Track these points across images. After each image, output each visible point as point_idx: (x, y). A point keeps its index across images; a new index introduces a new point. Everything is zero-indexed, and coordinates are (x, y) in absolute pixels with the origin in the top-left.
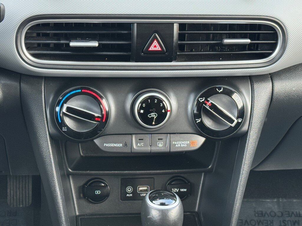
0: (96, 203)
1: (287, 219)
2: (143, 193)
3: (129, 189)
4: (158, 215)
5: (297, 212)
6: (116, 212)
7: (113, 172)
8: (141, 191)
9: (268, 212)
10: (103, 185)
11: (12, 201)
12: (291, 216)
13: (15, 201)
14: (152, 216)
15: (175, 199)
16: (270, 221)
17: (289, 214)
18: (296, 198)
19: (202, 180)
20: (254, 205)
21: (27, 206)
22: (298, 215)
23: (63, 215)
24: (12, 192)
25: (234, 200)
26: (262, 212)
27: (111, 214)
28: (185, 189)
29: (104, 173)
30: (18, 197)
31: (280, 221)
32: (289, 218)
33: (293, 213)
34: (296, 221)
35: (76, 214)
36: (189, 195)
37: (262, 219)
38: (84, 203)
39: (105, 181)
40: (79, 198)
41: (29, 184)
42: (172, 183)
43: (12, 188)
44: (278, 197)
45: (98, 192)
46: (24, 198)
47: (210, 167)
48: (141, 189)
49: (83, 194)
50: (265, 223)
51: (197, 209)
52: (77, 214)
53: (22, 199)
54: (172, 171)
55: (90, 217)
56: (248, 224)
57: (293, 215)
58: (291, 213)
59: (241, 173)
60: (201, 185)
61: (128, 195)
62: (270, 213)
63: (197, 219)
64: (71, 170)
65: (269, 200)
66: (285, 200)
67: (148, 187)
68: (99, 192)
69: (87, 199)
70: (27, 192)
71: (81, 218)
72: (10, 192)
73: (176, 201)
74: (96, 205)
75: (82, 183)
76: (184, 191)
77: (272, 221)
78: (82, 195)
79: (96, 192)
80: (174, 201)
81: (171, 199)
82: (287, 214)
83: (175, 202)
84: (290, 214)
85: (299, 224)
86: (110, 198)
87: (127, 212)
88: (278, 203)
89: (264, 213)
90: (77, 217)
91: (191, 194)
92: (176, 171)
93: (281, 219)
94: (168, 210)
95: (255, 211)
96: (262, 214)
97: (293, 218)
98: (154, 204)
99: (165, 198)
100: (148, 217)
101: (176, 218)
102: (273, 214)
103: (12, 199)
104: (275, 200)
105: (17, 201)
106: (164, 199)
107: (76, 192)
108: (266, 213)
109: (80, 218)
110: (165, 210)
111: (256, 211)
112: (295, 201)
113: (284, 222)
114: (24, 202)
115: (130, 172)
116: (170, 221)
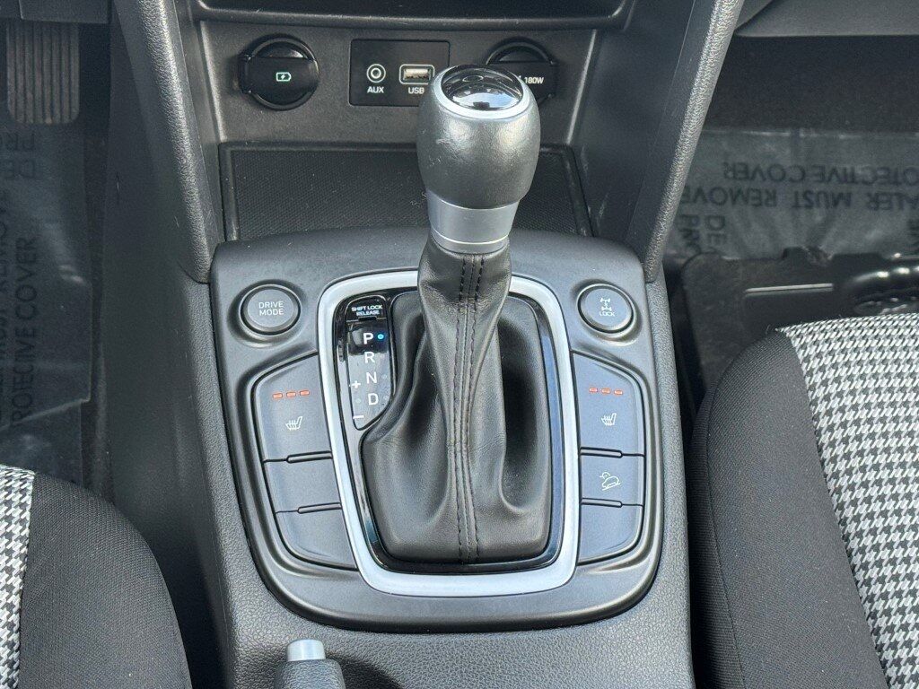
0: (276, 110)
1: (816, 189)
2: (415, 86)
3: (376, 73)
4: (467, 136)
5: (845, 169)
6: (336, 139)
7: (330, 16)
8: (411, 79)
9: (764, 168)
10: (299, 55)
11: (21, 106)
12: (830, 180)
13: (30, 106)
14: (452, 141)
15: (519, 93)
16: (767, 192)
17: (822, 175)
18: (846, 129)
19: (590, 54)
20: (725, 145)
21: (66, 120)
22: (849, 179)
23: (185, 133)
24: (20, 77)
25: (685, 108)
26: (746, 166)
27: (320, 144)
28: (538, 76)
29: (303, 19)
30: (38, 94)
31: (796, 193)
32: (823, 184)
33: (834, 171)
34: (841, 195)
35: (218, 137)
36: (550, 95)
37: (745, 185)
38: (242, 106)
39: (305, 44)
40: (227, 92)
41: (69, 57)
42: (502, 59)
43: (20, 67)
44: (796, 127)
45: (283, 77)
46: (56, 99)
47: (617, 13)
48: (409, 72)
49: (240, 82)
50: (754, 198)
51: (569, 139)
52: (223, 138)
53: (52, 99)
54: (506, 20)
55: (260, 149)
56: (705, 201)
57: (834, 178)
58: (828, 170)
59: (711, 28)
60: (586, 68)
61: (370, 90)
62: (769, 172)
63: (568, 166)
64: (208, 5)
65: (768, 134)
66: (814, 135)
67: (432, 70)
68: (287, 77)
69: (251, 95)
70: (65, 81)
71: (232, 152)
72: (16, 77)
73: (520, 99)
74: (278, 114)
75: (237, 47)
76: (537, 84)
77: (775, 192)
78: (236, 84)
79: (280, 76)
80: (515, 100)
81: (506, 93)
82: (816, 175)
83: (518, 103)
84: (827, 175)
85: (848, 204)
86: (317, 96)
87: (367, 140)
88: (794, 140)
89: (752, 168)
90: (220, 146)
91: (554, 94)
92: (517, 21)
93: (800, 188)
94: (496, 124)
95: (726, 164)
96: (746, 172)
97: (834, 187)
98: (458, 103)
99: (489, 90)
100: (439, 141)
101: (519, 147)
102: (776, 173)
103: (21, 100)
104: (787, 134)
105: (34, 105)
106: (485, 91)
107: (218, 75)
108: (757, 169)
109: (228, 150)
110: (489, 122)
111: (730, 163)
112: (842, 137)
113: (808, 196)
114: (57, 111)
115: (382, 18)
116: (502, 154)
